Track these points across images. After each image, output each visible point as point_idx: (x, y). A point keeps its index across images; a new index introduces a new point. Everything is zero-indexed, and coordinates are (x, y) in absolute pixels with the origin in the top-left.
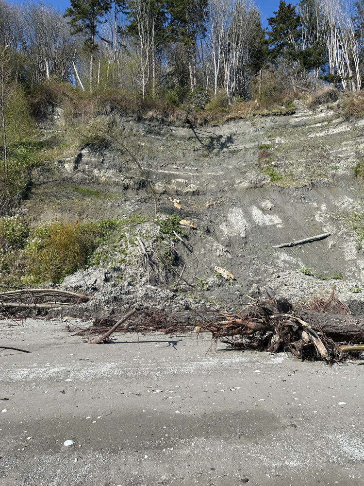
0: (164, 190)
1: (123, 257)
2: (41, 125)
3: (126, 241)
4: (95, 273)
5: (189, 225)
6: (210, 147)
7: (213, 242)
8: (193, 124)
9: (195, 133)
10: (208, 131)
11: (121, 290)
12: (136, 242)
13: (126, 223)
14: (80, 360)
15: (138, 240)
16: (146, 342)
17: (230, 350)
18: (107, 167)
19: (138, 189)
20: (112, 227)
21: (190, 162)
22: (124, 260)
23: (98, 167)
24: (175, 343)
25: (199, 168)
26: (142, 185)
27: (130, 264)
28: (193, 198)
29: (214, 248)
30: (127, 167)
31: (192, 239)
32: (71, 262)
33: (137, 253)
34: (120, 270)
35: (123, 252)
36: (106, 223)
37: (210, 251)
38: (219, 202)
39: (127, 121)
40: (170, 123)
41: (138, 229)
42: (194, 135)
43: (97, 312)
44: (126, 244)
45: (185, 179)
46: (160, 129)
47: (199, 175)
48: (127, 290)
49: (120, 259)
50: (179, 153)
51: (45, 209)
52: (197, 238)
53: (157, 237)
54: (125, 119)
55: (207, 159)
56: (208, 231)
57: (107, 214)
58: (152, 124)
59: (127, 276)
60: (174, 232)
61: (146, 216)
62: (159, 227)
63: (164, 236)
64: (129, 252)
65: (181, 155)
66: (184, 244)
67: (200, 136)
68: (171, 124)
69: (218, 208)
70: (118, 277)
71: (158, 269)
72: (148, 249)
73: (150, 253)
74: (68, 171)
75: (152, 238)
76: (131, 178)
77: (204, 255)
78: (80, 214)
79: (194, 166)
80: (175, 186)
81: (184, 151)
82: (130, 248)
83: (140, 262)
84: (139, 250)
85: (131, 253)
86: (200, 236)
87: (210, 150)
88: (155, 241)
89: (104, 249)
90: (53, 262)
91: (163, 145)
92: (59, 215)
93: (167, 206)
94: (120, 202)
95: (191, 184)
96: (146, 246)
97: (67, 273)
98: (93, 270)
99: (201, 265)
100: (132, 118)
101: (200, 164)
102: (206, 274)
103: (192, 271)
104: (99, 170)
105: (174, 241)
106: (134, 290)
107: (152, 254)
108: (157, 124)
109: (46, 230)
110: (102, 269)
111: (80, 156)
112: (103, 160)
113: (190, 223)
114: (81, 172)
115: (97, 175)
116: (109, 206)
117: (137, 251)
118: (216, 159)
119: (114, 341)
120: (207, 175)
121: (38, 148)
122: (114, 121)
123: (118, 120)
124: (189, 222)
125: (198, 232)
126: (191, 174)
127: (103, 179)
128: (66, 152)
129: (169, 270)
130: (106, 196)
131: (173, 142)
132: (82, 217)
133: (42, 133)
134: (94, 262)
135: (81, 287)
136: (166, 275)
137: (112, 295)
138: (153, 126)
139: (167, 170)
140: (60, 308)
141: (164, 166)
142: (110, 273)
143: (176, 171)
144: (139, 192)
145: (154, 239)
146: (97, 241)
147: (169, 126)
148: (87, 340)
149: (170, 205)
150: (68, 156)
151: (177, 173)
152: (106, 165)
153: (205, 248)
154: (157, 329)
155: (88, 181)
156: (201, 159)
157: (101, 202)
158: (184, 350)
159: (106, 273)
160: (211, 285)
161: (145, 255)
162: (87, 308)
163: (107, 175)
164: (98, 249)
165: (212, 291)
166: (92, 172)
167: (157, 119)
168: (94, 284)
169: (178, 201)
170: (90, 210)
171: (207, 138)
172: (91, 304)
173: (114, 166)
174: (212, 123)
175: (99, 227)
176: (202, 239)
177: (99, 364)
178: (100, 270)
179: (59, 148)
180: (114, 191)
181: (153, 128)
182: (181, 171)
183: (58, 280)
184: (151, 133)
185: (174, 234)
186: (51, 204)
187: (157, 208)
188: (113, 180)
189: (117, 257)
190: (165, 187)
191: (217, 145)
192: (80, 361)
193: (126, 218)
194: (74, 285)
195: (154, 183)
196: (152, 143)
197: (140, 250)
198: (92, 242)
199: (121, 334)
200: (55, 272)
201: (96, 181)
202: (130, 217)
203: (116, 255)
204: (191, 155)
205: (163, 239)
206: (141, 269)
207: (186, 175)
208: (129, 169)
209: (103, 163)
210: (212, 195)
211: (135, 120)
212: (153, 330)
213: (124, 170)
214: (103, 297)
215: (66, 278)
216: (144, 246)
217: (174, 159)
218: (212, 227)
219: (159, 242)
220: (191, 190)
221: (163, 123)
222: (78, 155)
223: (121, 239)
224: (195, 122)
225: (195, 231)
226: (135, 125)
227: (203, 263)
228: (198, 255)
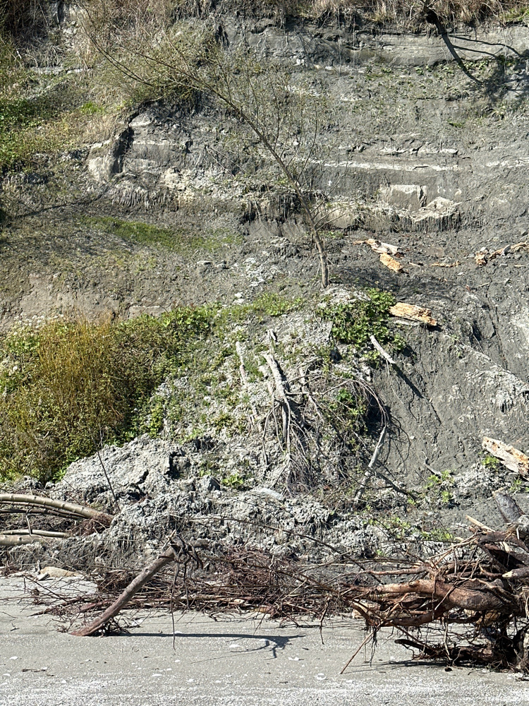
0: (356, 216)
1: (226, 411)
2: (30, 56)
3: (237, 367)
4: (145, 453)
5: (416, 317)
6: (496, 86)
7: (485, 367)
8: (445, 23)
9: (451, 47)
10: (492, 41)
11: (191, 499)
12: (262, 369)
13: (240, 316)
14: (24, 671)
15: (269, 361)
16: (210, 635)
17: (416, 664)
18: (198, 162)
19: (281, 220)
20: (202, 326)
21: (434, 133)
22: (228, 418)
23: (176, 164)
24: (282, 641)
25: (461, 150)
26: (294, 207)
27: (243, 429)
28: (443, 237)
29: (490, 383)
30: (253, 159)
31: (425, 358)
32: (90, 423)
33: (263, 399)
34: (213, 445)
35: (225, 397)
36: (185, 318)
37: (476, 392)
38: (516, 247)
39: (256, 31)
40: (379, 24)
41: (270, 332)
42: (448, 55)
43: (128, 556)
44: (234, 374)
45: (419, 183)
46: (349, 46)
47: (460, 169)
48: (206, 501)
49: (217, 417)
50: (404, 109)
51: (32, 282)
52: (441, 355)
53: (320, 355)
54: (250, 24)
55: (487, 121)
56: (476, 335)
57: (192, 293)
58: (327, 34)
59: (231, 462)
60: (372, 338)
61: (296, 295)
62: (330, 325)
63: (342, 349)
64: (241, 395)
65: (410, 114)
66: (400, 374)
67: (468, 55)
68: (382, 26)
69: (511, 266)
70: (204, 465)
71: (319, 444)
72: (295, 389)
73: (298, 400)
74: (97, 178)
75: (305, 356)
76: (263, 189)
77: (458, 406)
78: (120, 293)
79: (447, 144)
80: (390, 204)
81: (419, 103)
82: (246, 385)
83: (270, 424)
84: (270, 390)
85: (246, 399)
86: (450, 350)
87: (496, 95)
88: (316, 365)
89: (176, 388)
90: (45, 424)
91: (358, 90)
92: (66, 299)
93: (359, 263)
94: (228, 259)
95: (434, 197)
96: (291, 378)
97: (77, 453)
98: (139, 446)
99: (447, 433)
100: (271, 22)
101: (466, 139)
102: (461, 459)
103: (419, 451)
104: (176, 171)
105: (371, 364)
106: (226, 502)
107: (304, 400)
108: (340, 32)
109: (31, 339)
110: (163, 442)
111: (129, 135)
112: (189, 144)
113: (421, 313)
114: (129, 179)
115: (171, 186)
116: (198, 271)
117: (265, 394)
118: (514, 120)
119: (131, 631)
120: (487, 170)
121: (20, 120)
122: (220, 33)
123: (230, 30)
124: (417, 308)
125: (443, 336)
126: (438, 168)
127: (188, 196)
128: (91, 127)
129: (350, 447)
130: (194, 242)
131: (387, 78)
132: (126, 301)
133: (32, 77)
134: (149, 424)
135: (102, 490)
136: (342, 462)
137: (166, 513)
138: (330, 39)
139: (366, 161)
140: (37, 545)
141: (358, 149)
142: (184, 454)
143: (392, 163)
144: (285, 226)
145: (314, 358)
146: (159, 367)
147: (375, 33)
148: (67, 625)
149: (369, 260)
150: (97, 138)
151: (397, 167)
152: (195, 157)
153: (462, 385)
154: (255, 604)
155: (147, 204)
156: (469, 122)
157: (177, 258)
158: (297, 659)
159: (174, 454)
160: (465, 492)
161: (283, 404)
162: (101, 546)
163: (199, 183)
164: (161, 388)
165: (463, 508)
166: (158, 177)
167: (341, 18)
168: (140, 483)
169: (394, 249)
170: (147, 283)
171: (488, 61)
172: (112, 533)
173: (218, 159)
174: (505, 15)
175: (168, 329)
176: (454, 359)
177: (64, 682)
178: (157, 447)
179: (75, 117)
180: (215, 229)
181: (328, 45)
182: (408, 162)
183: (54, 473)
184: (324, 58)
185: (372, 346)
186: (48, 269)
187: (326, 271)
188: (214, 196)
189: (208, 411)
190: (359, 209)
191: (518, 80)
192: (21, 674)
193: (241, 301)
194: (85, 486)
195: (327, 200)
196: (324, 86)
197: (274, 390)
198: (146, 370)
199: (158, 614)
200: (48, 450)
201: (168, 202)
202: (252, 299)
203: (208, 405)
204: (438, 112)
205: (337, 358)
206: (270, 443)
207: (423, 170)
208: (258, 165)
209: (187, 151)
210: (499, 226)
211: (278, 24)
212: (242, 607)
213: (244, 167)
214: (142, 519)
215: (72, 467)
216: (284, 378)
217: (388, 128)
218: (489, 323)
219: (325, 368)
220: (436, 216)
221: (357, 28)
222: (123, 135)
223: (223, 362)
224: (451, 18)
225: (434, 334)
226: (279, 39)
227: (454, 429)
228: (440, 404)
